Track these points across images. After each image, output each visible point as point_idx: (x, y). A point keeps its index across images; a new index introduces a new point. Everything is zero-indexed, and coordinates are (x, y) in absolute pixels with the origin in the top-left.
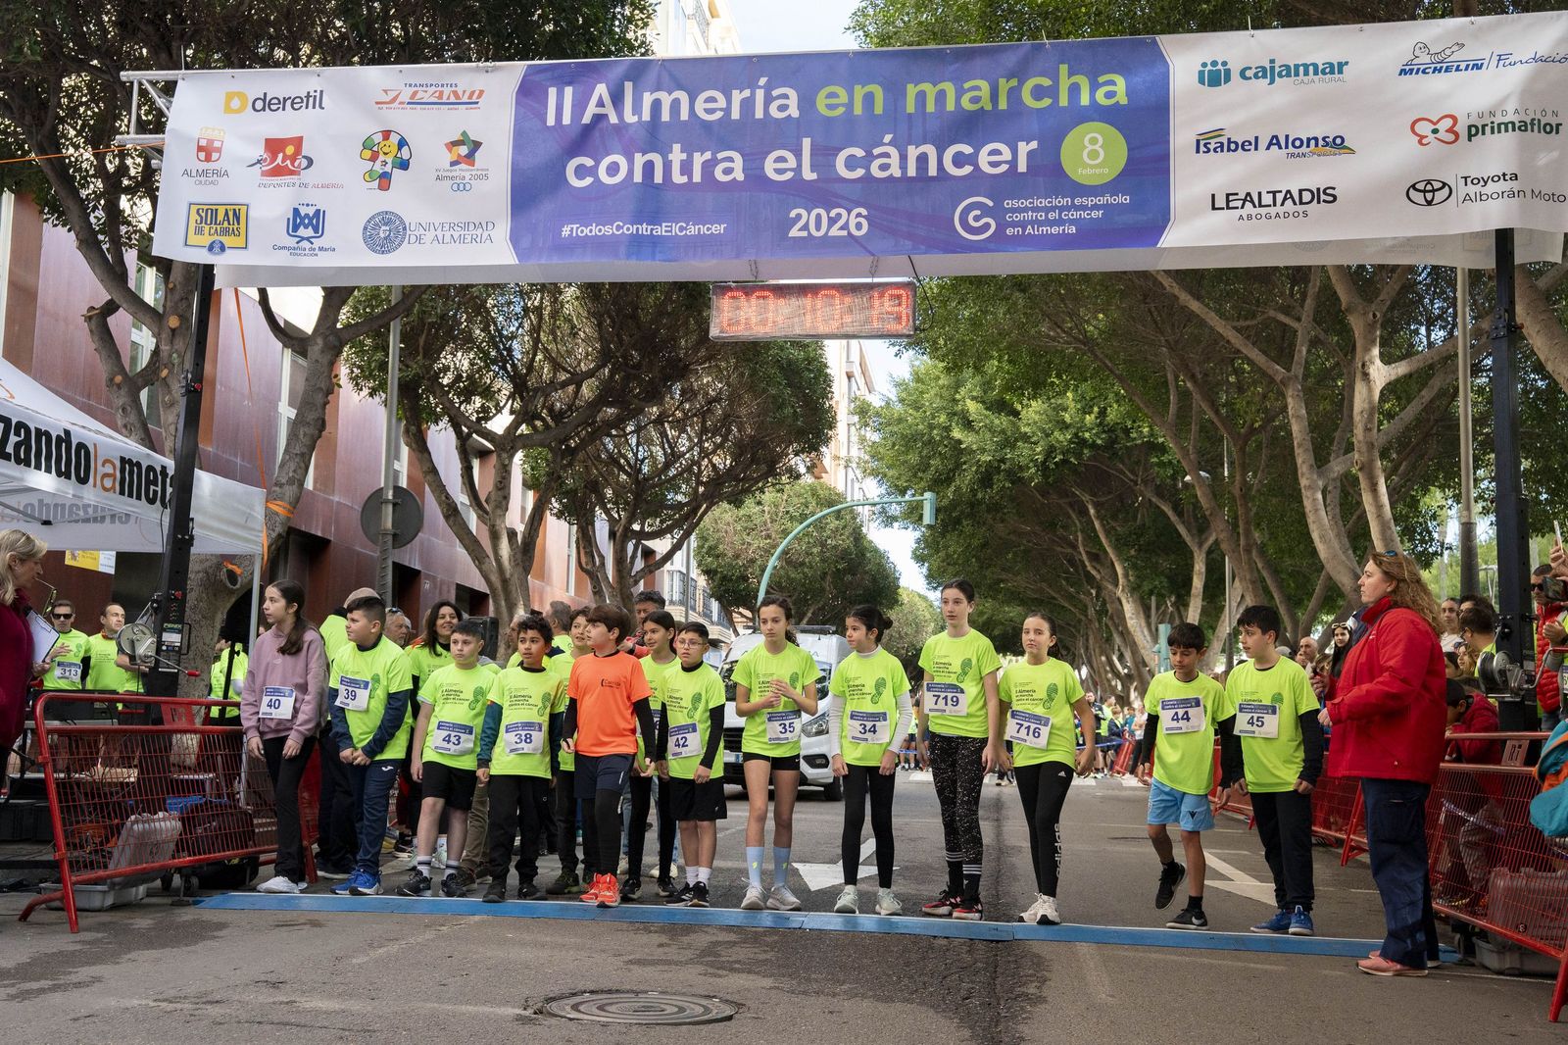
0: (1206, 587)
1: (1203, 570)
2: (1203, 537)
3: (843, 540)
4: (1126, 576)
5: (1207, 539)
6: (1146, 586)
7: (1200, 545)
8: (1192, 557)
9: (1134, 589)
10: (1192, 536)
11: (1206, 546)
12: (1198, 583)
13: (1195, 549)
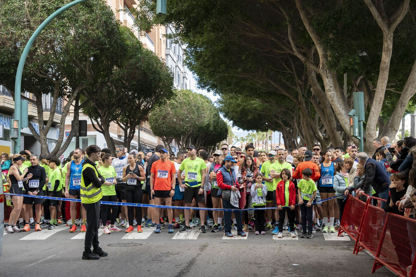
0: (392, 62)
1: (391, 47)
2: (392, 19)
3: (93, 30)
4: (325, 56)
5: (395, 20)
6: (342, 64)
7: (389, 25)
8: (382, 37)
9: (332, 66)
10: (383, 18)
11: (394, 26)
12: (386, 59)
13: (384, 28)
